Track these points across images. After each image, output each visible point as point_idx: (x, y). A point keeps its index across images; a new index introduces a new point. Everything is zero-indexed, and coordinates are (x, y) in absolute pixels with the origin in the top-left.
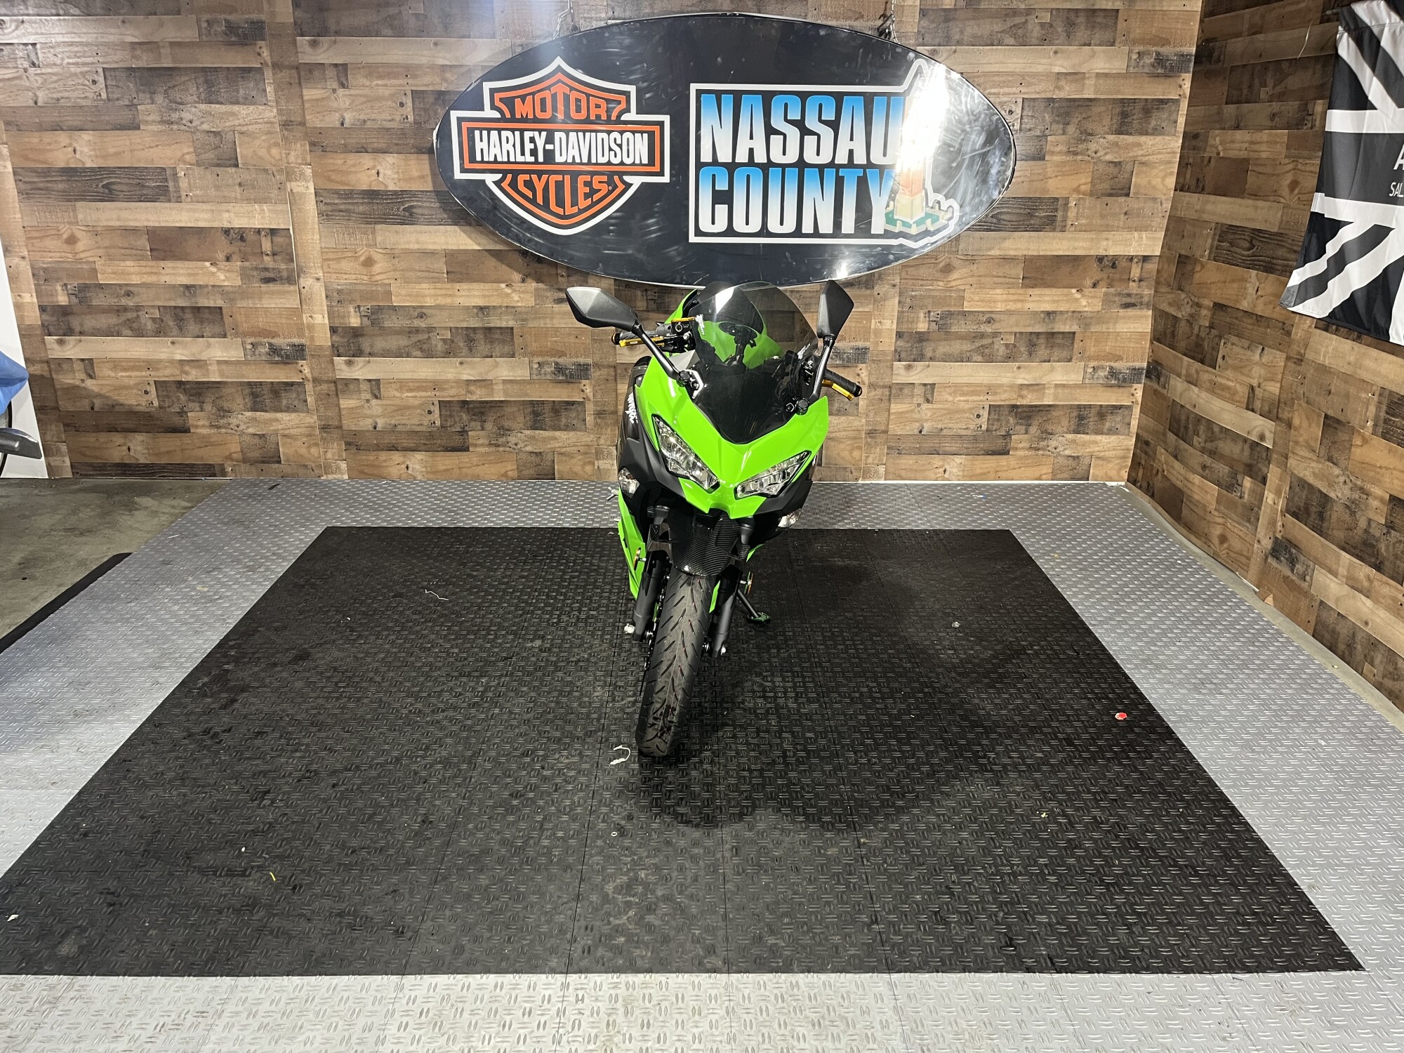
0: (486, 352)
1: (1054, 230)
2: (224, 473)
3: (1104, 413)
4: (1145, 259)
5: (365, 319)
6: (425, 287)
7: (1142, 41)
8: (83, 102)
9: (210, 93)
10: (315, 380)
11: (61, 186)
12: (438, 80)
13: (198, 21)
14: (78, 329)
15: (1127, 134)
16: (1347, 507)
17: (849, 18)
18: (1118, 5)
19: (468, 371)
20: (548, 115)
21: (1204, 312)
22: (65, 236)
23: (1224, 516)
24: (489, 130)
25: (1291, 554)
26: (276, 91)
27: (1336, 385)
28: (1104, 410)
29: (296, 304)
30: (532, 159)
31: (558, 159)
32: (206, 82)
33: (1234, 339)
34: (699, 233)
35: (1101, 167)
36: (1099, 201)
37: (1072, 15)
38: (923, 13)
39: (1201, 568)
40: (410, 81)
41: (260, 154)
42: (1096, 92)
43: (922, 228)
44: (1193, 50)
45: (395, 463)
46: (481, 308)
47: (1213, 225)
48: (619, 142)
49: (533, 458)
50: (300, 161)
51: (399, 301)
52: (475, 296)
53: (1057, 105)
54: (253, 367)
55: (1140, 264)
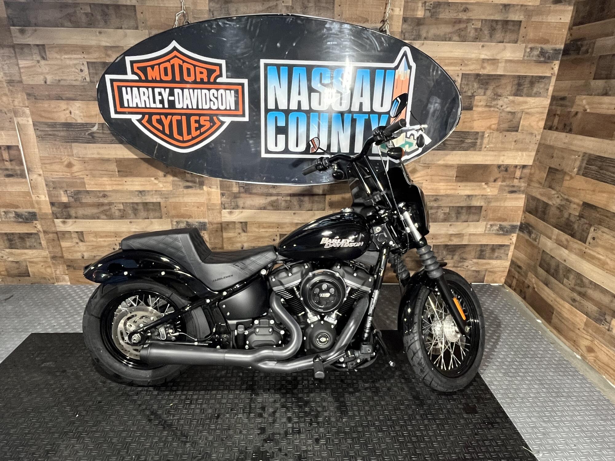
0: (145, 216)
1: (475, 150)
4: (524, 167)
5: (72, 200)
6: (105, 180)
7: (534, 41)
10: (45, 232)
12: (103, 56)
15: (520, 96)
17: (360, 22)
18: (522, 18)
19: (135, 226)
20: (169, 78)
21: (574, 206)
23: (591, 335)
24: (131, 87)
28: (494, 247)
29: (29, 189)
30: (161, 106)
31: (177, 106)
34: (267, 151)
35: (503, 114)
36: (501, 134)
37: (494, 24)
38: (405, 20)
40: (86, 56)
42: (505, 70)
44: (562, 47)
46: (140, 192)
47: (582, 155)
48: (216, 96)
50: (21, 105)
51: (90, 188)
52: (136, 185)
53: (482, 78)
54: (7, 225)
55: (521, 170)
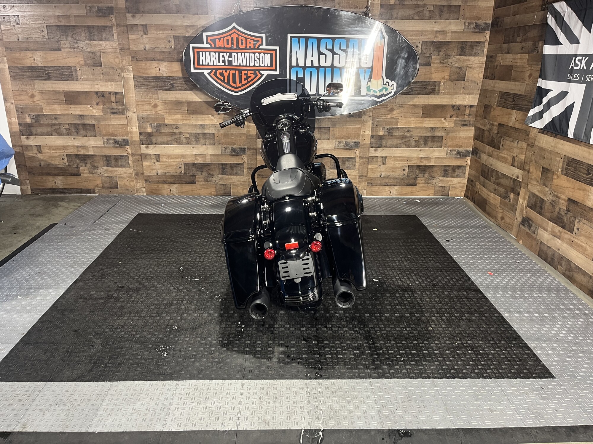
0: (203, 143)
1: (434, 94)
2: (94, 193)
3: (455, 169)
4: (471, 106)
5: (154, 130)
6: (178, 116)
7: (470, 18)
8: (38, 40)
9: (90, 36)
10: (133, 154)
11: (28, 74)
12: (184, 32)
13: (86, 6)
14: (34, 133)
15: (464, 56)
16: (551, 203)
17: (352, 8)
18: (460, 3)
19: (196, 151)
20: (229, 46)
21: (495, 127)
22: (30, 94)
23: (503, 209)
24: (205, 52)
25: (529, 223)
26: (118, 35)
27: (547, 155)
29: (125, 123)
30: (223, 64)
31: (234, 64)
32: (89, 31)
33: (507, 138)
35: (453, 69)
36: (452, 83)
37: (442, 7)
38: (382, 6)
39: (493, 230)
40: (173, 32)
41: (111, 61)
42: (451, 39)
43: (381, 93)
44: (491, 22)
45: (165, 189)
46: (201, 125)
47: (498, 92)
48: (258, 57)
49: (222, 187)
50: (127, 64)
51: (168, 122)
52: (199, 120)
53: (436, 44)
54: (107, 149)
55: (469, 108)
